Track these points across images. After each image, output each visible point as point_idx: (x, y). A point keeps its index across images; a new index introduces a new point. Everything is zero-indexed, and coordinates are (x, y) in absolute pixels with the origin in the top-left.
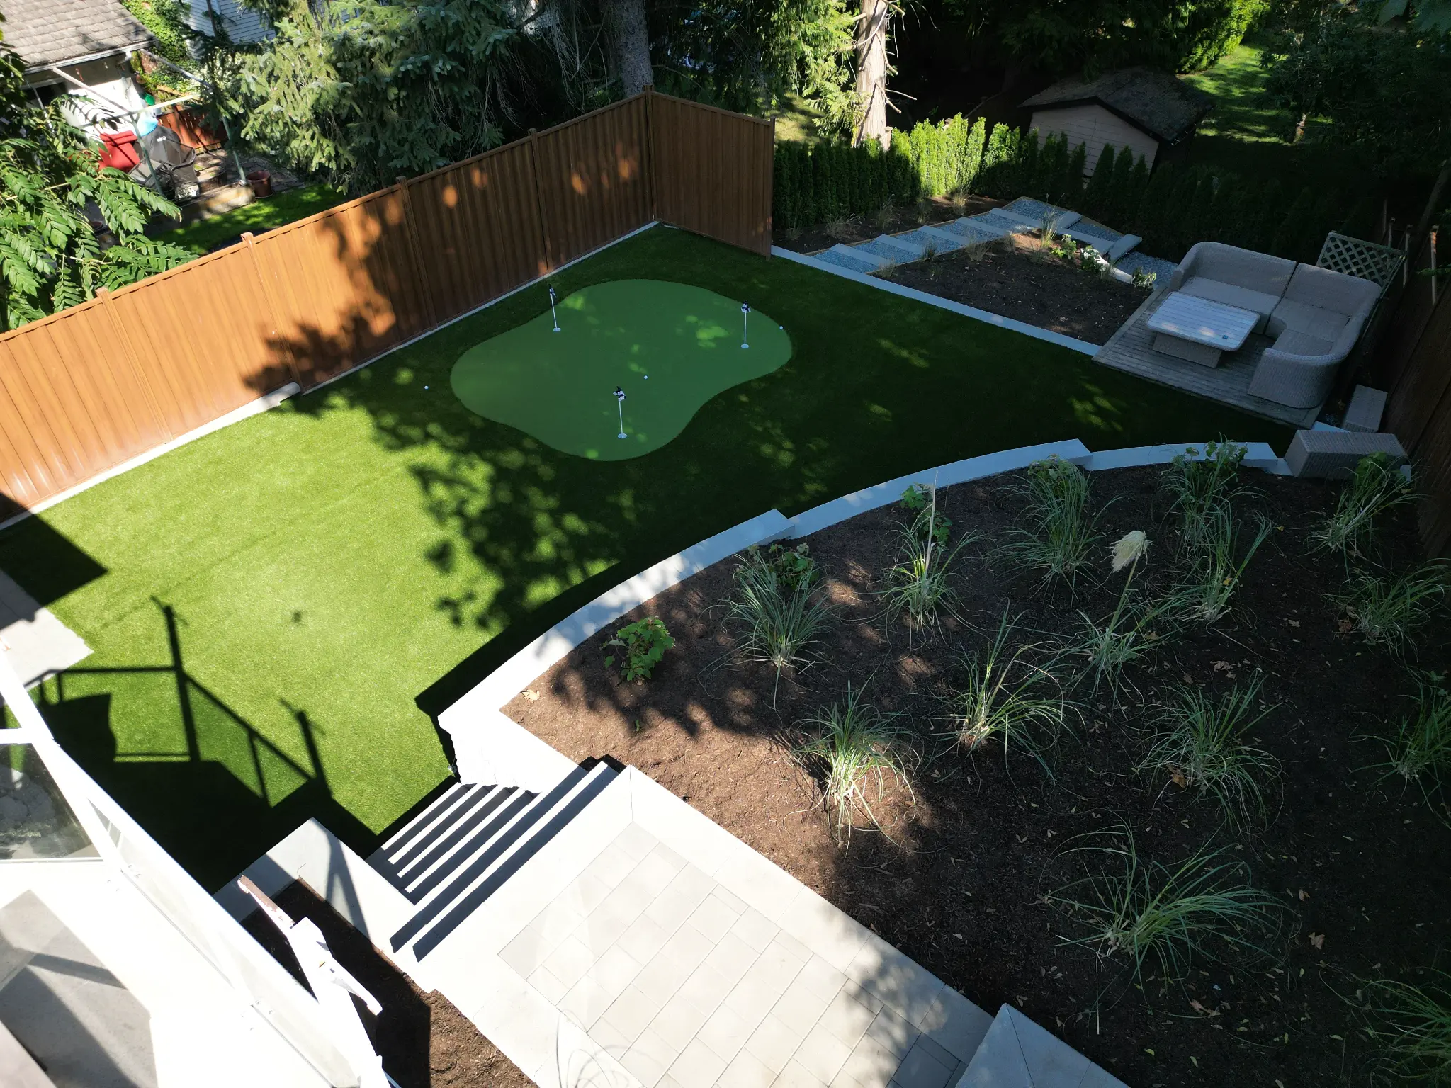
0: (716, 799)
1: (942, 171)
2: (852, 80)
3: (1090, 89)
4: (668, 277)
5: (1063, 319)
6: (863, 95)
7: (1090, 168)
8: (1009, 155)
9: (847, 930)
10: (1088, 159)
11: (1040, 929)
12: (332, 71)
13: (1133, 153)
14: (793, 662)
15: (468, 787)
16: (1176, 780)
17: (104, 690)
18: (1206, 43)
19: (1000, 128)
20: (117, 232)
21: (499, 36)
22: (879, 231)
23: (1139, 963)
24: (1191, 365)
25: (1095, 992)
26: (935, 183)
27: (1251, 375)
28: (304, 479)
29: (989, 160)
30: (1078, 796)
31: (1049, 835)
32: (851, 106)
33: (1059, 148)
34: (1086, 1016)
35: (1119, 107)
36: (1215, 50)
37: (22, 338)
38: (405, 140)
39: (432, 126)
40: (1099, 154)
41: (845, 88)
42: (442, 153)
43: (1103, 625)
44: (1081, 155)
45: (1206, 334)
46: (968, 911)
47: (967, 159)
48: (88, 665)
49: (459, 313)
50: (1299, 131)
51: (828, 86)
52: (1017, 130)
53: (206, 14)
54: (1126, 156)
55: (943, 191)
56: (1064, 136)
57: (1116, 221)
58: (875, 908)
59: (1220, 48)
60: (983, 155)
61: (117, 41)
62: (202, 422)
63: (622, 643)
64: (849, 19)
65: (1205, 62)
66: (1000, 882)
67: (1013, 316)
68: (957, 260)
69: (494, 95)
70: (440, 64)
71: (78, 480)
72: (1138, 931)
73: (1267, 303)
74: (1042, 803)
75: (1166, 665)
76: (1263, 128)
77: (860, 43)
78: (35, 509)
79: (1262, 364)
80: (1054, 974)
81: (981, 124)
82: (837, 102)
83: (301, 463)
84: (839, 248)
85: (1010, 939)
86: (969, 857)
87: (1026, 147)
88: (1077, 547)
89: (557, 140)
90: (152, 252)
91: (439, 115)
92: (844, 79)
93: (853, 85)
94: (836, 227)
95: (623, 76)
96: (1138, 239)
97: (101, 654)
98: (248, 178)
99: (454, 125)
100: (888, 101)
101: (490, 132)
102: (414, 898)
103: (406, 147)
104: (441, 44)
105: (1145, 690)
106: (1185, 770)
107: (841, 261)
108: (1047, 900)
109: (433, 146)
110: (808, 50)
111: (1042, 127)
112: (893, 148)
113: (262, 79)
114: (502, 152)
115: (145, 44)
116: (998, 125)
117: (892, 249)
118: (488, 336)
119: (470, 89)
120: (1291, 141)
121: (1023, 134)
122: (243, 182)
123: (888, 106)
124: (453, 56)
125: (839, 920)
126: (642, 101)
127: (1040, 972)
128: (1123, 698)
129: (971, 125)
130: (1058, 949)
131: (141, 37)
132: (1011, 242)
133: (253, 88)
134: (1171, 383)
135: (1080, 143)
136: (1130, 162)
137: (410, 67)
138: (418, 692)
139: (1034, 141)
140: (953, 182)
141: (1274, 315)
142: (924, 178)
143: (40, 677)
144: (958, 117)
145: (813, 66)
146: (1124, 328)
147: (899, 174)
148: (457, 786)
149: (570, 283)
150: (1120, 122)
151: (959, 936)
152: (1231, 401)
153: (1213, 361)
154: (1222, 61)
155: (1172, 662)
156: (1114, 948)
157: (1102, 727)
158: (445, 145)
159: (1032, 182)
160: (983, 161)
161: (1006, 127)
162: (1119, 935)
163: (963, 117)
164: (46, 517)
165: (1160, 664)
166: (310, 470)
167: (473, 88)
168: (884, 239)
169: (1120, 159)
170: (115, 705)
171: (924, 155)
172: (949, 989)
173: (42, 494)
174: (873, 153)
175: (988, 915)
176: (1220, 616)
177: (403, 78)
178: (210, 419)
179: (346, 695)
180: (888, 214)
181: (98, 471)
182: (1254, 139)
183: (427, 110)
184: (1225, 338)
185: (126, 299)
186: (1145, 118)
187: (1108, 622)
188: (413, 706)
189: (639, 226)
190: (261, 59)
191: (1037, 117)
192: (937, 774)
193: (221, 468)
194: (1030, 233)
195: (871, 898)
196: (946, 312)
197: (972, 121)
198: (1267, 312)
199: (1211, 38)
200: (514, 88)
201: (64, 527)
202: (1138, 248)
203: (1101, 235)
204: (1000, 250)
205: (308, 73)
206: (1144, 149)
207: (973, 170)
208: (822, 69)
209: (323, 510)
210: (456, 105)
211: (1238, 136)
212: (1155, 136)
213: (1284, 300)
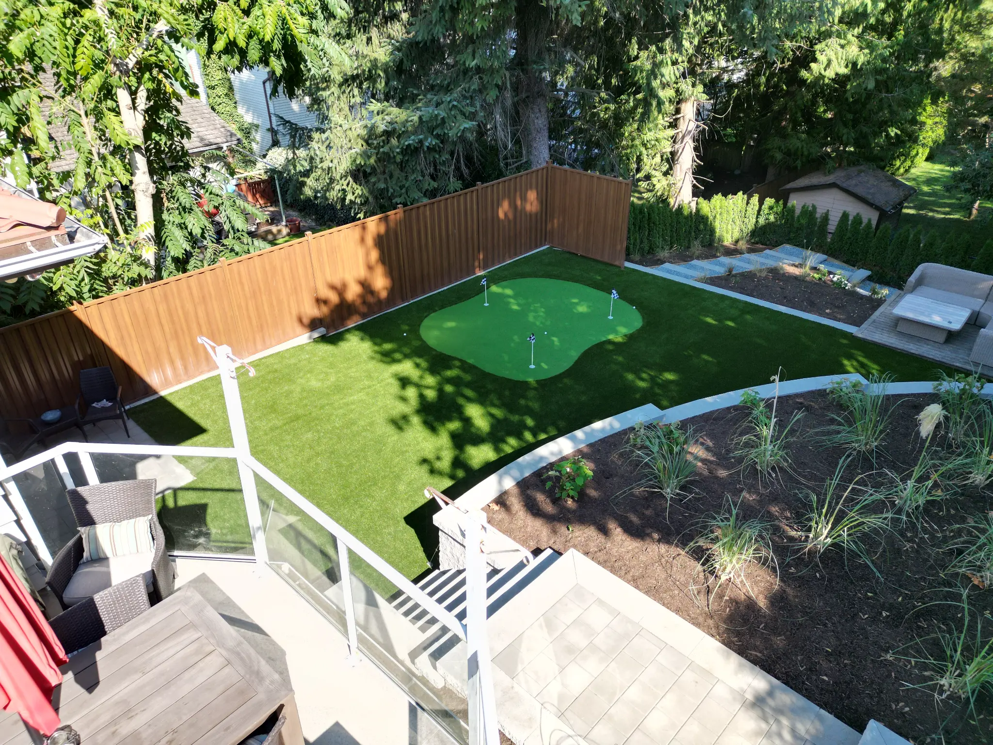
0: (633, 576)
1: (730, 227)
2: (671, 168)
3: (830, 179)
4: (557, 277)
5: (828, 311)
6: (678, 178)
7: (832, 227)
8: (775, 218)
9: (741, 665)
10: (830, 222)
11: (887, 676)
12: (364, 144)
13: (863, 216)
14: (678, 494)
15: (444, 573)
16: (976, 583)
17: (203, 502)
18: (903, 158)
19: (769, 201)
20: (229, 232)
21: (467, 126)
22: (691, 258)
23: (972, 701)
24: (926, 341)
25: (937, 723)
26: (725, 234)
27: (971, 349)
28: (329, 383)
29: (762, 221)
30: (903, 591)
31: (884, 615)
32: (669, 185)
33: (809, 213)
34: (933, 740)
35: (850, 189)
36: (908, 163)
37: (173, 284)
38: (404, 186)
39: (421, 178)
40: (838, 219)
41: (666, 174)
42: (425, 195)
43: (904, 480)
44: (826, 218)
45: (936, 320)
46: (830, 662)
47: (746, 220)
48: (193, 486)
49: (424, 293)
50: (974, 212)
51: (653, 173)
52: (781, 202)
53: (268, 130)
54: (858, 220)
55: (730, 240)
56: (814, 207)
57: (852, 261)
58: (759, 655)
59: (912, 162)
60: (757, 217)
61: (219, 140)
62: (266, 348)
63: (557, 474)
64: (671, 132)
65: (902, 170)
66: (852, 643)
67: (793, 307)
68: (748, 276)
69: (458, 161)
70: (429, 140)
71: (190, 378)
72: (968, 678)
73: (977, 304)
74: (875, 594)
75: (953, 512)
76: (947, 209)
77: (677, 146)
78: (163, 393)
79: (978, 340)
80: (903, 708)
81: (755, 199)
82: (660, 183)
83: (327, 374)
84: (667, 265)
85: (865, 682)
86: (825, 625)
87: (787, 213)
88: (875, 432)
89: (493, 191)
90: (250, 243)
91: (425, 171)
92: (664, 169)
93: (671, 172)
94: (665, 254)
95: (532, 157)
96: (868, 273)
97: (202, 480)
98: (287, 221)
99: (433, 178)
100: (695, 182)
101: (454, 183)
102: (423, 629)
103: (404, 191)
104: (431, 130)
105: (941, 527)
106: (982, 577)
107: (669, 272)
108: (889, 657)
109: (420, 190)
110: (643, 149)
111: (796, 202)
112: (698, 210)
113: (323, 148)
114: (460, 195)
115: (236, 142)
116: (768, 199)
117: (702, 268)
118: (442, 307)
119: (446, 156)
120: (969, 217)
121: (785, 204)
122: (284, 223)
123: (694, 186)
124: (438, 136)
125: (735, 658)
126: (545, 171)
127: (890, 707)
128: (925, 530)
129: (749, 199)
130: (903, 691)
131: (234, 139)
132: (782, 268)
133: (318, 152)
134: (912, 351)
135: (825, 211)
136: (861, 223)
137: (411, 142)
138: (406, 514)
139: (792, 210)
140: (736, 235)
141: (982, 311)
142: (717, 230)
143: (163, 492)
144: (740, 193)
145: (645, 160)
146: (873, 317)
147: (702, 227)
148: (436, 572)
149: (494, 279)
150: (851, 199)
151: (825, 678)
152: (958, 364)
153: (942, 338)
154: (913, 171)
155: (956, 509)
156: (948, 693)
157: (912, 547)
158: (427, 190)
159: (792, 235)
160: (757, 222)
161: (773, 200)
162: (953, 681)
163: (743, 194)
164: (169, 398)
165: (948, 511)
166: (333, 379)
167: (448, 156)
168: (695, 262)
169: (854, 221)
170: (210, 511)
171: (718, 216)
172: (823, 712)
173: (167, 384)
174: (686, 212)
175: (846, 665)
176: (988, 482)
177: (406, 149)
178: (271, 346)
179: (358, 513)
180: (697, 247)
181: (202, 373)
182: (943, 216)
183: (418, 168)
184: (950, 322)
185: (234, 266)
186: (870, 197)
187: (909, 476)
188: (403, 523)
189: (536, 247)
190: (324, 136)
191: (792, 196)
192: (793, 570)
193: (276, 375)
194: (794, 265)
195: (755, 648)
196: (746, 303)
197: (750, 197)
198: (977, 309)
199: (907, 155)
200: (469, 159)
201: (180, 405)
202: (869, 278)
203: (843, 269)
204: (775, 272)
205: (349, 146)
206: (870, 216)
207: (751, 226)
208: (651, 163)
209: (341, 402)
210: (435, 166)
211: (930, 214)
212: (877, 208)
213: (988, 302)
